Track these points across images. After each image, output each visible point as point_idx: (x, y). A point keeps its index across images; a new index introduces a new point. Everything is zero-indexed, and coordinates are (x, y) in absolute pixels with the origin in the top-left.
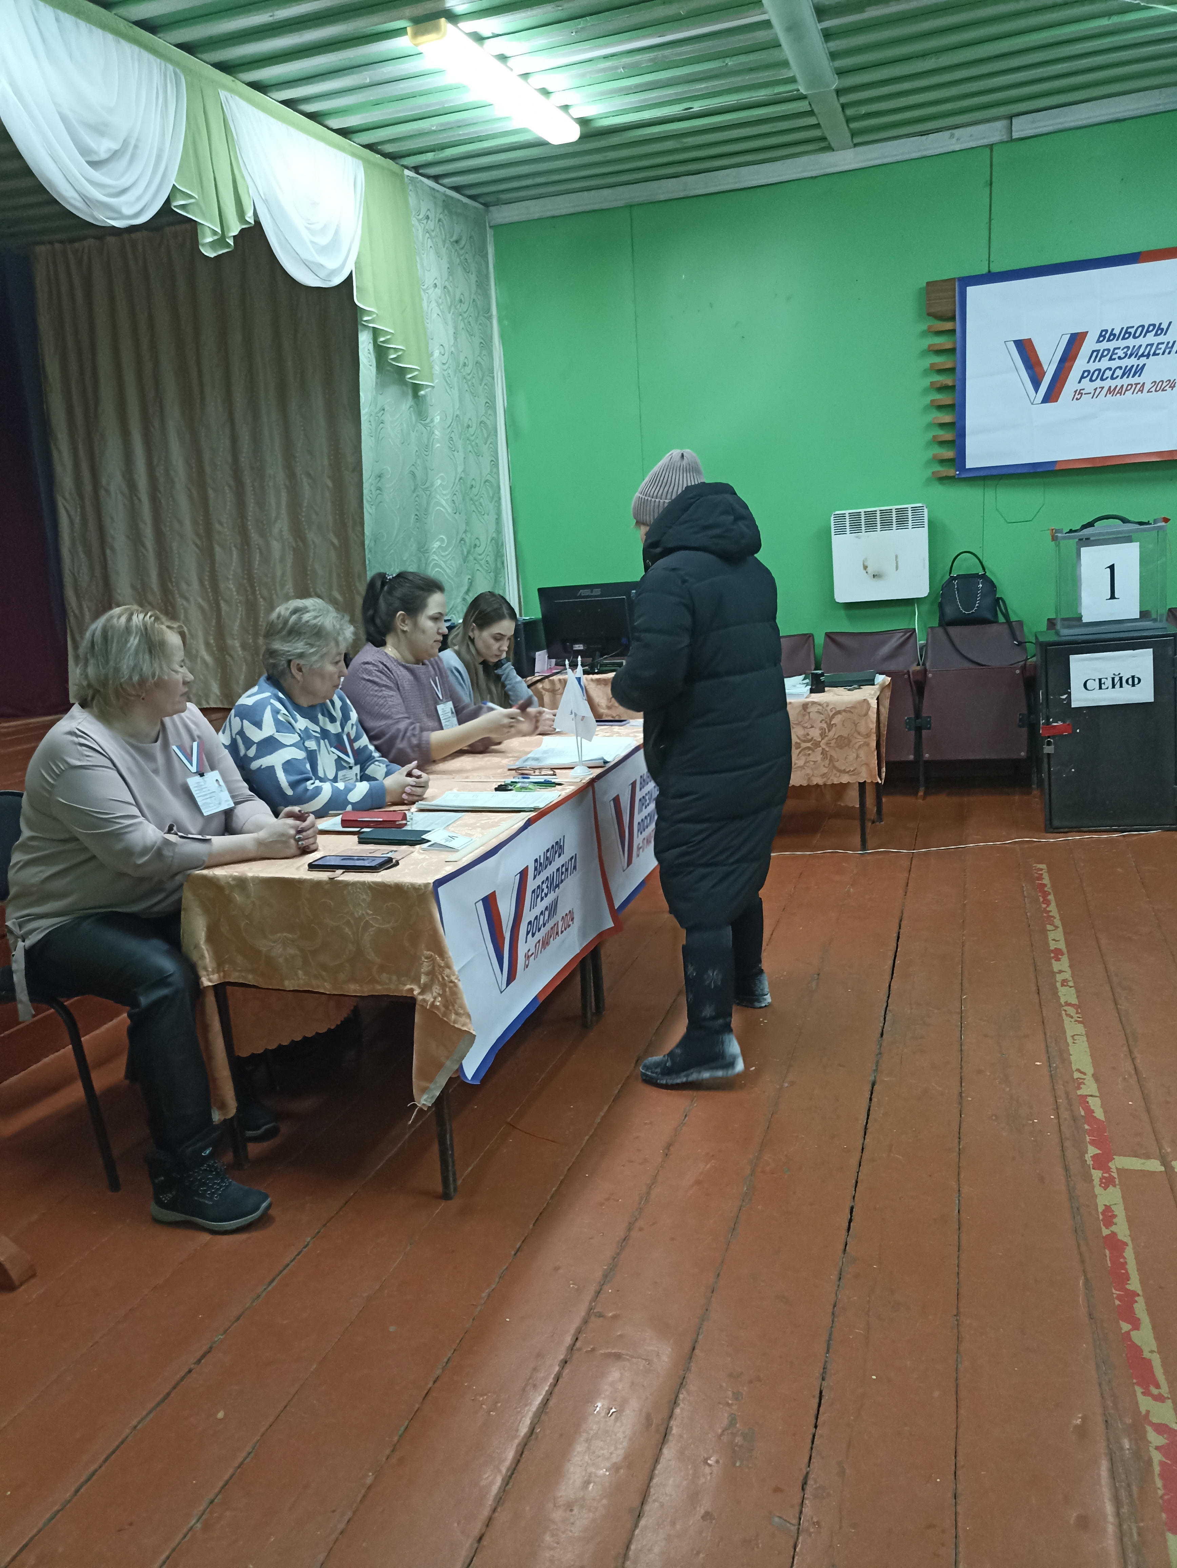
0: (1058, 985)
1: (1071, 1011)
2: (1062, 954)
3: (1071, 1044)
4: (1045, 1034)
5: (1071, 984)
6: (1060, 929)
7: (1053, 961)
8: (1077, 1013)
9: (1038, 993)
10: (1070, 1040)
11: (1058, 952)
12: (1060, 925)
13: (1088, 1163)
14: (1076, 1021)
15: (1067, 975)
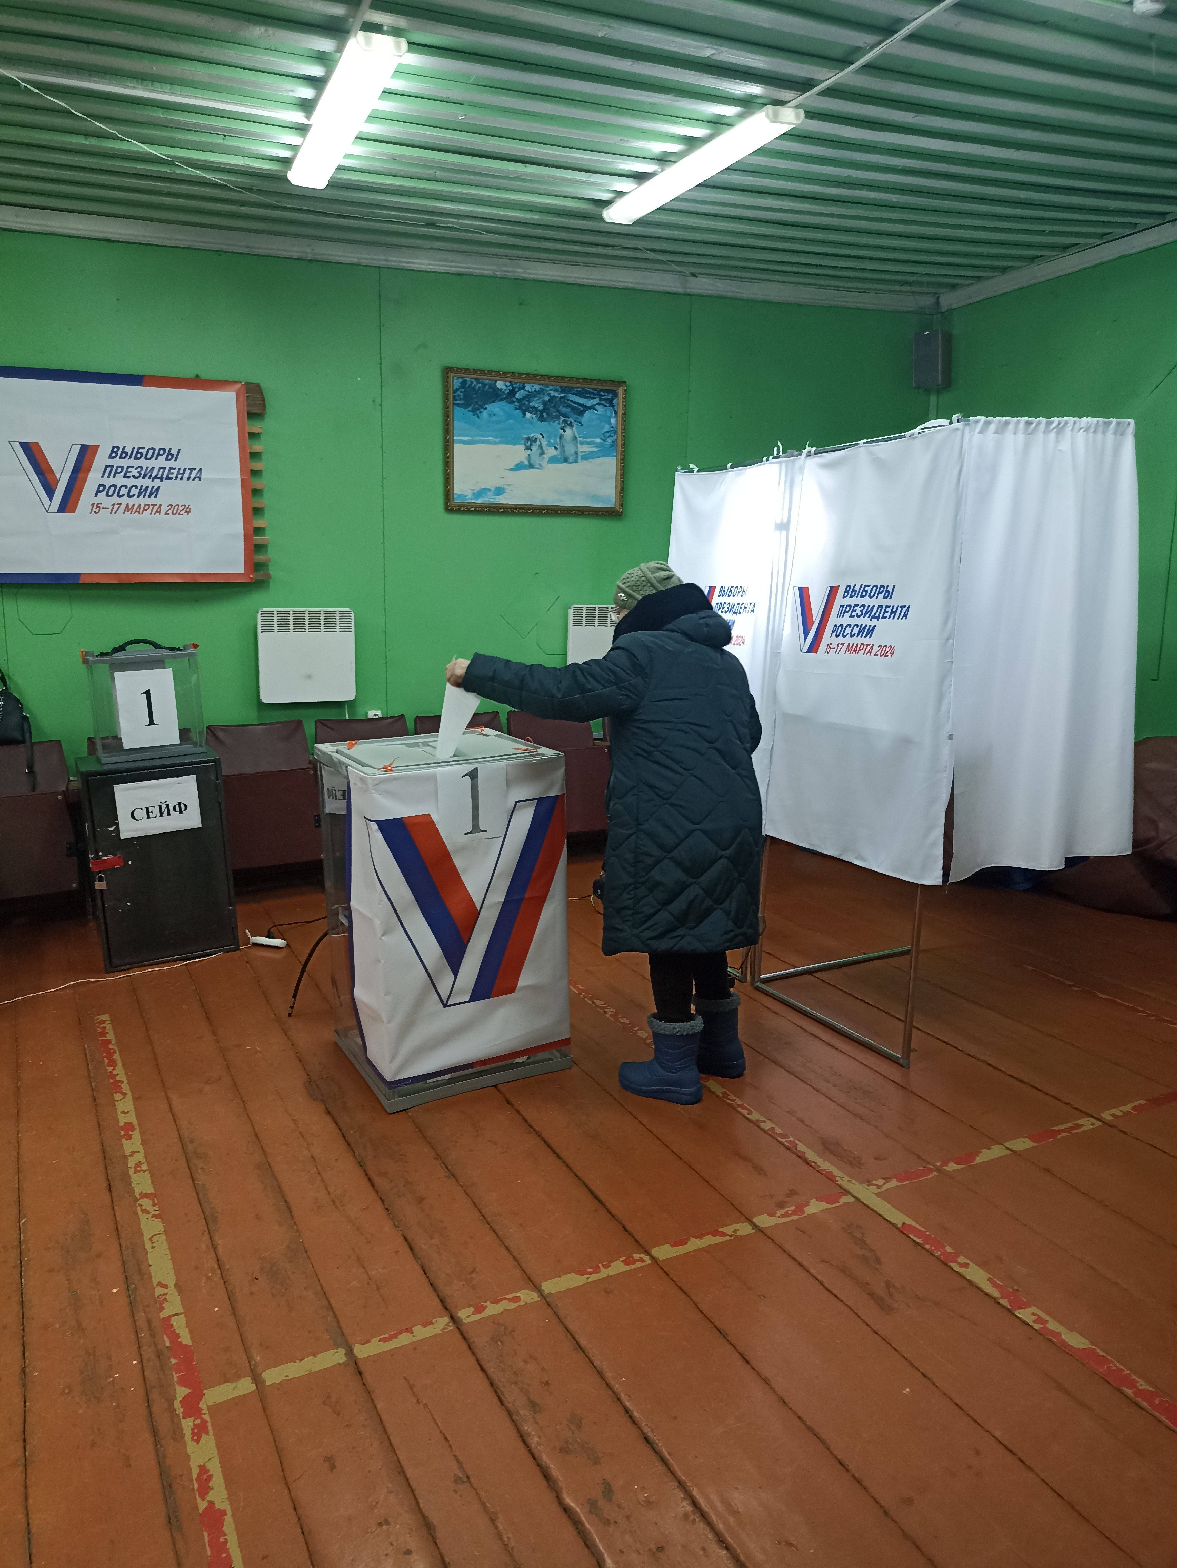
0: (131, 1171)
1: (146, 1203)
2: (133, 1129)
3: (149, 1250)
4: (120, 1245)
5: (144, 1167)
6: (129, 1097)
7: (124, 1140)
8: (154, 1205)
9: (110, 1190)
10: (148, 1246)
11: (129, 1127)
12: (129, 1092)
13: (177, 1413)
14: (153, 1216)
15: (140, 1157)
